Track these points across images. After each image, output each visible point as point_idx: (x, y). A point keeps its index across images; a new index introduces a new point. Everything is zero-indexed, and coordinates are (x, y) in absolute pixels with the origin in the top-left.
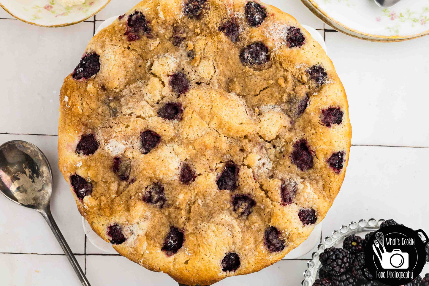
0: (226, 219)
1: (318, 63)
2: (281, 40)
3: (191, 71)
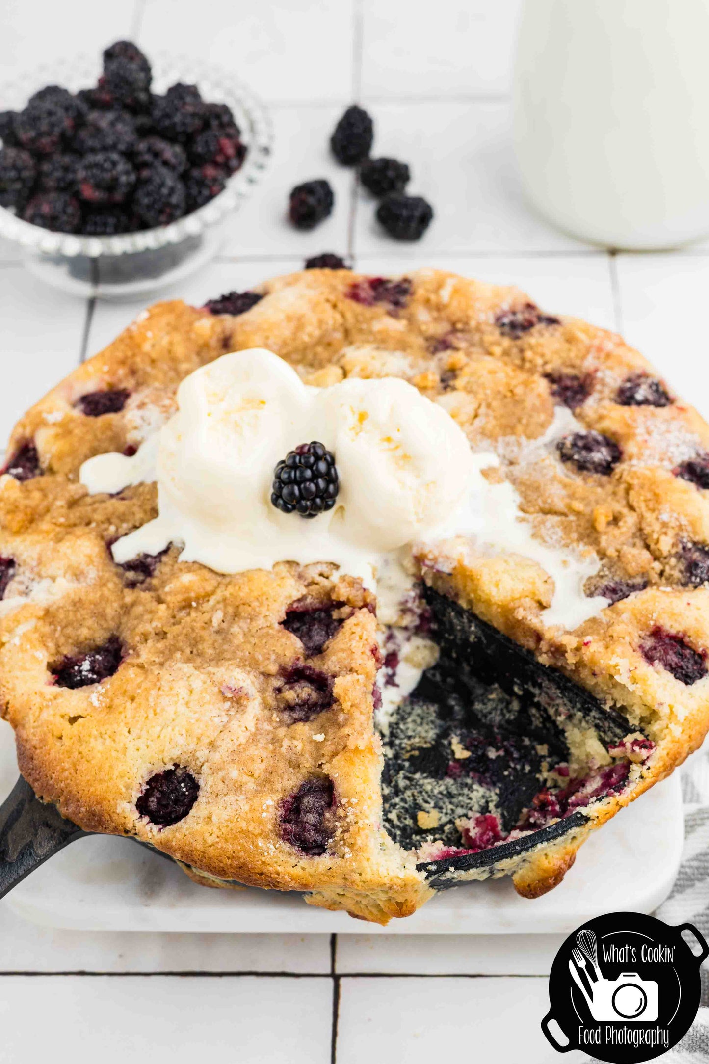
2: (665, 456)
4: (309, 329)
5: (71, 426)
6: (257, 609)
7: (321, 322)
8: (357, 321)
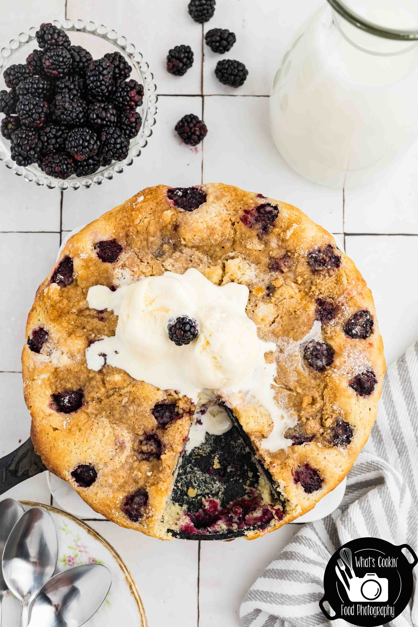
0: (125, 439)
1: (355, 426)
2: (351, 370)
3: (254, 301)
4: (216, 236)
6: (142, 402)
8: (241, 237)
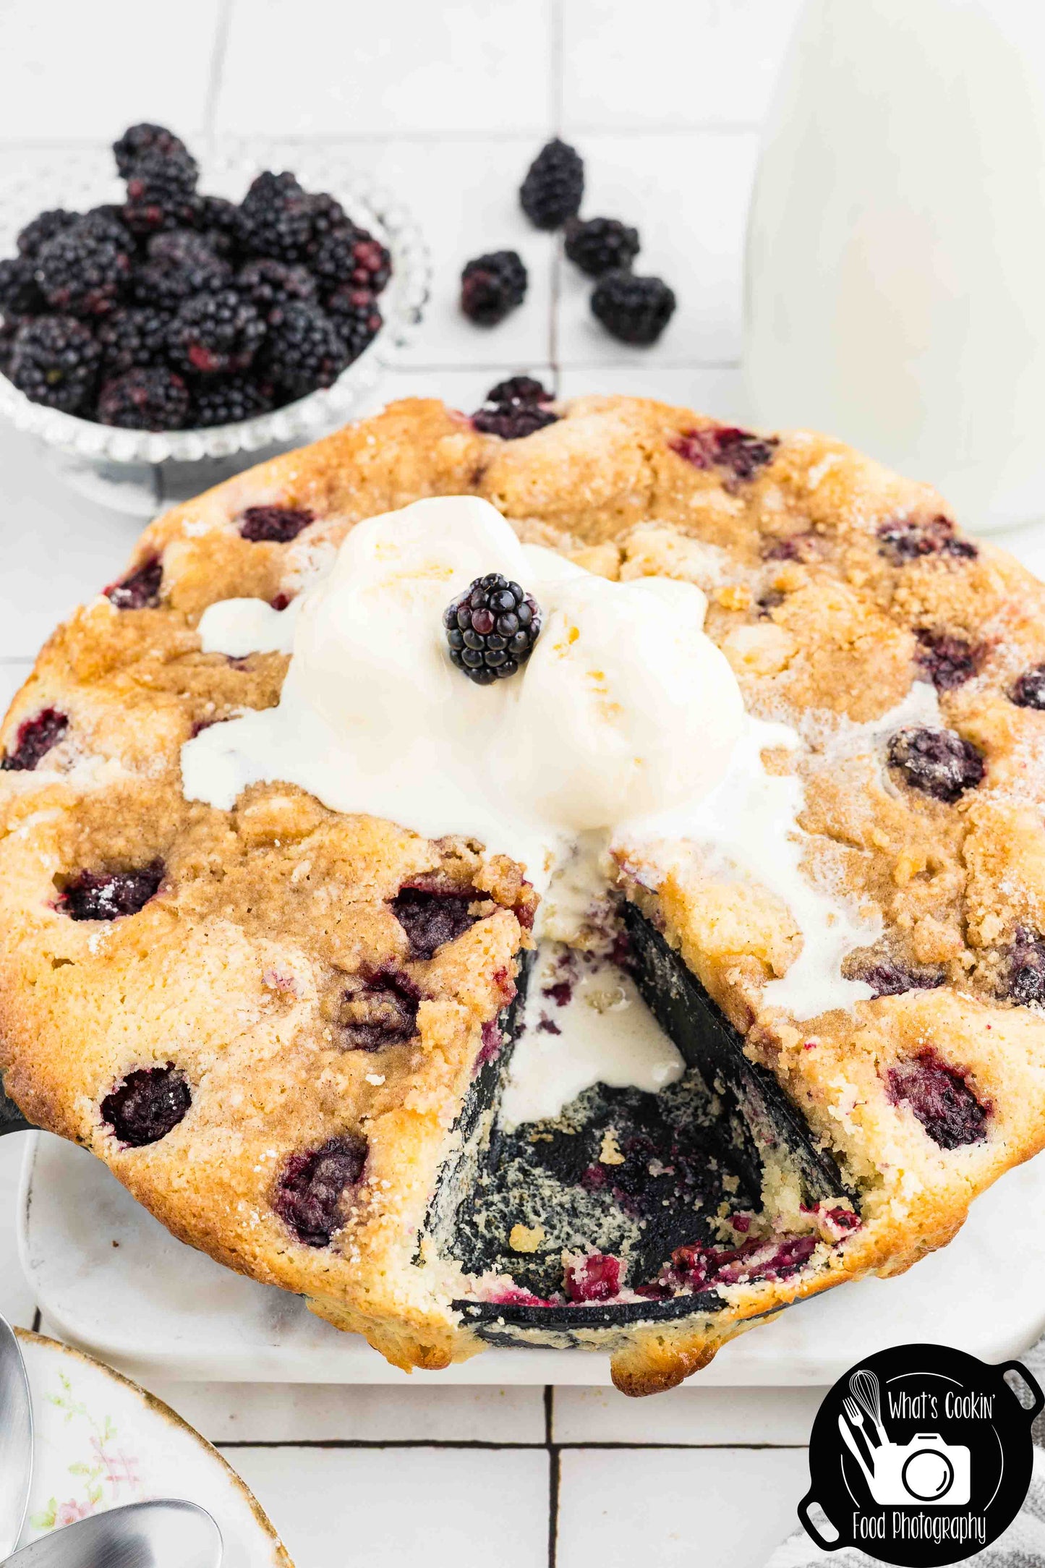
0: (297, 973)
3: (718, 624)
4: (598, 483)
5: (214, 546)
6: (359, 873)
7: (619, 476)
8: (674, 487)
